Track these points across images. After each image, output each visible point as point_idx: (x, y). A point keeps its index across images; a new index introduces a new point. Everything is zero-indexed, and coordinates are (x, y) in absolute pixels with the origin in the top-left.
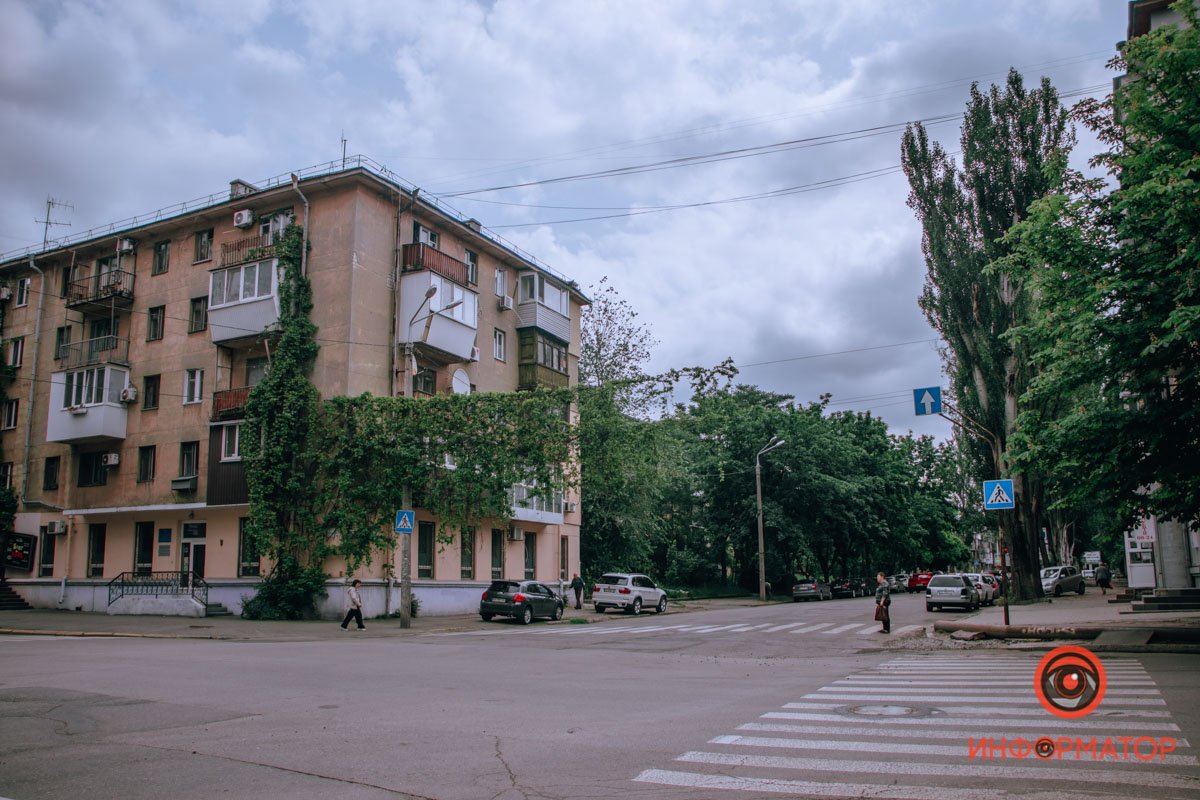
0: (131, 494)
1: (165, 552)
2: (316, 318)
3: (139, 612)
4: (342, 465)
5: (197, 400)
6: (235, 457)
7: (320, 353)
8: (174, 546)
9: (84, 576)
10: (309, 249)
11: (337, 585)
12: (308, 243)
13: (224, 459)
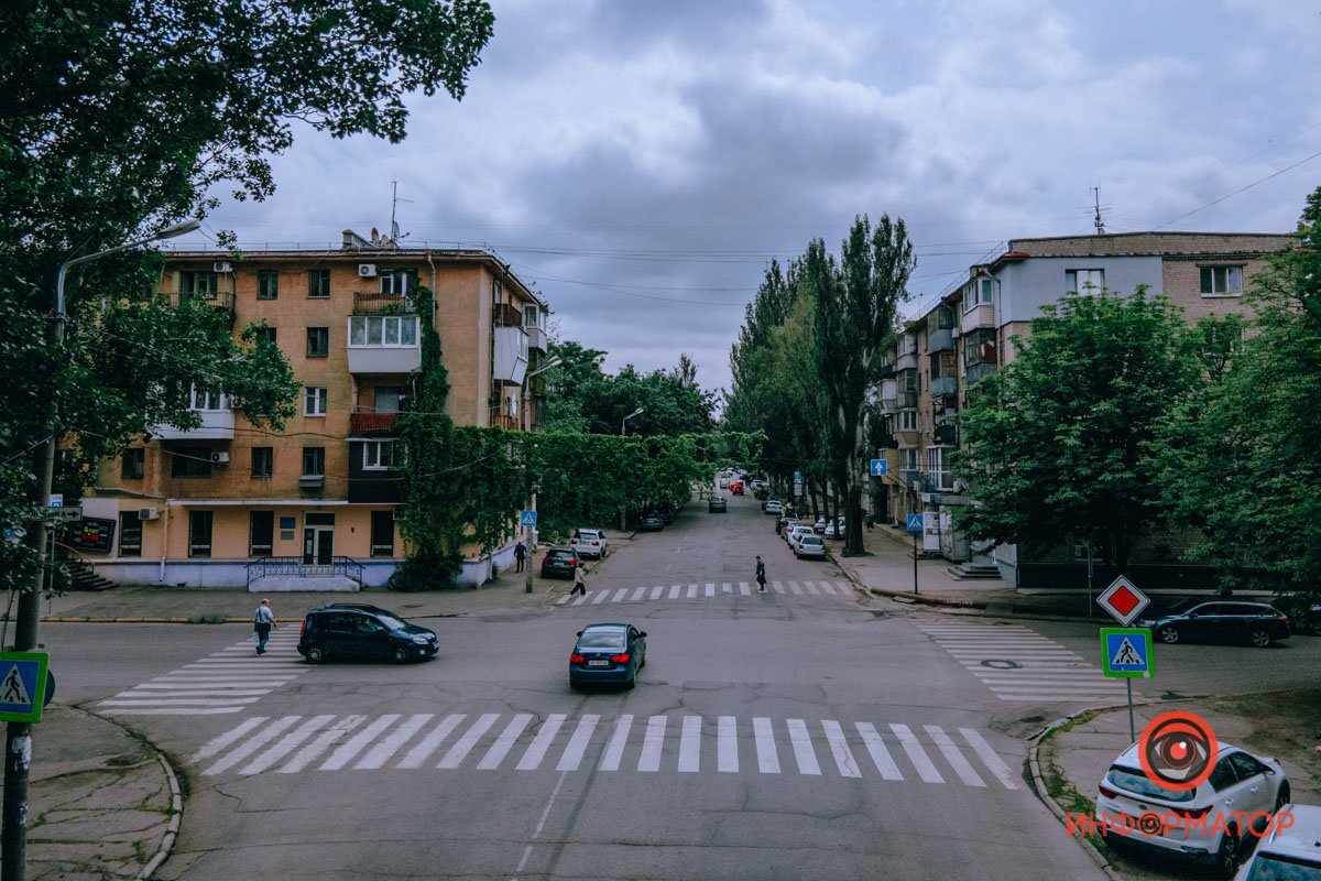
0: (243, 487)
1: (287, 536)
2: (446, 362)
3: (287, 589)
4: (480, 478)
5: (317, 413)
6: (377, 467)
7: (450, 391)
8: (299, 531)
9: (186, 555)
10: (437, 308)
11: (472, 563)
12: (436, 304)
13: (366, 467)
